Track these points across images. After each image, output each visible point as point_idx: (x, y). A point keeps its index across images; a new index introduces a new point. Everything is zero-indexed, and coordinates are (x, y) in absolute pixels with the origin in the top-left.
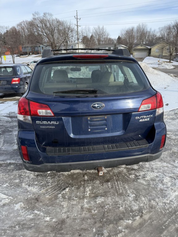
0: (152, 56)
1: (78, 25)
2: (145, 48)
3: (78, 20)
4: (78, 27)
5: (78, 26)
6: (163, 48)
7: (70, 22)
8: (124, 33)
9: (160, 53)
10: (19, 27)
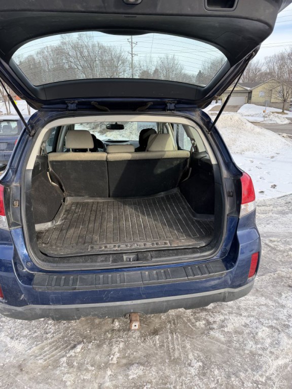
0: (253, 103)
1: (133, 52)
2: (242, 89)
3: (134, 45)
4: (132, 57)
5: (133, 55)
6: (271, 90)
7: (121, 48)
8: (208, 65)
9: (267, 99)
10: (39, 56)
